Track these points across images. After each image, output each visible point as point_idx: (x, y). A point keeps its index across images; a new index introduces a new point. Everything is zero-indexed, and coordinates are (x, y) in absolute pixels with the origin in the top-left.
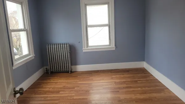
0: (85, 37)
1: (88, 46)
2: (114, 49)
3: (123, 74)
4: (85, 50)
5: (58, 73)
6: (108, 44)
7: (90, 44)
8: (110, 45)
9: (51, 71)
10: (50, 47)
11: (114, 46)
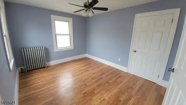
0: (55, 42)
1: (57, 48)
2: (73, 49)
3: (81, 62)
4: (55, 50)
5: (34, 70)
6: (69, 46)
7: (59, 46)
8: (70, 47)
9: (27, 70)
10: (26, 50)
11: (73, 47)
